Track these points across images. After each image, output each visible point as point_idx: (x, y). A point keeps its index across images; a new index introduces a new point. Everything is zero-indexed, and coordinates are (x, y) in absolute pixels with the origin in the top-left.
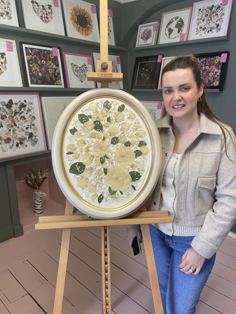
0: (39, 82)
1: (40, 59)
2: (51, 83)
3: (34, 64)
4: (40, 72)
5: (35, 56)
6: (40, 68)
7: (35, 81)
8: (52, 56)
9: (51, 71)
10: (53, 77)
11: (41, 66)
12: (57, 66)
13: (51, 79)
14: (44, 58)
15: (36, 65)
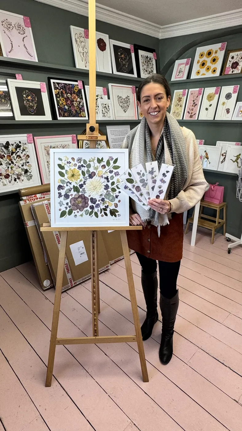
0: (66, 114)
1: (65, 93)
2: (76, 115)
3: (61, 98)
4: (66, 105)
5: (62, 90)
6: (66, 101)
7: (62, 114)
8: (76, 89)
9: (75, 104)
10: (78, 110)
11: (67, 99)
12: (80, 99)
13: (76, 111)
14: (69, 92)
15: (62, 98)
